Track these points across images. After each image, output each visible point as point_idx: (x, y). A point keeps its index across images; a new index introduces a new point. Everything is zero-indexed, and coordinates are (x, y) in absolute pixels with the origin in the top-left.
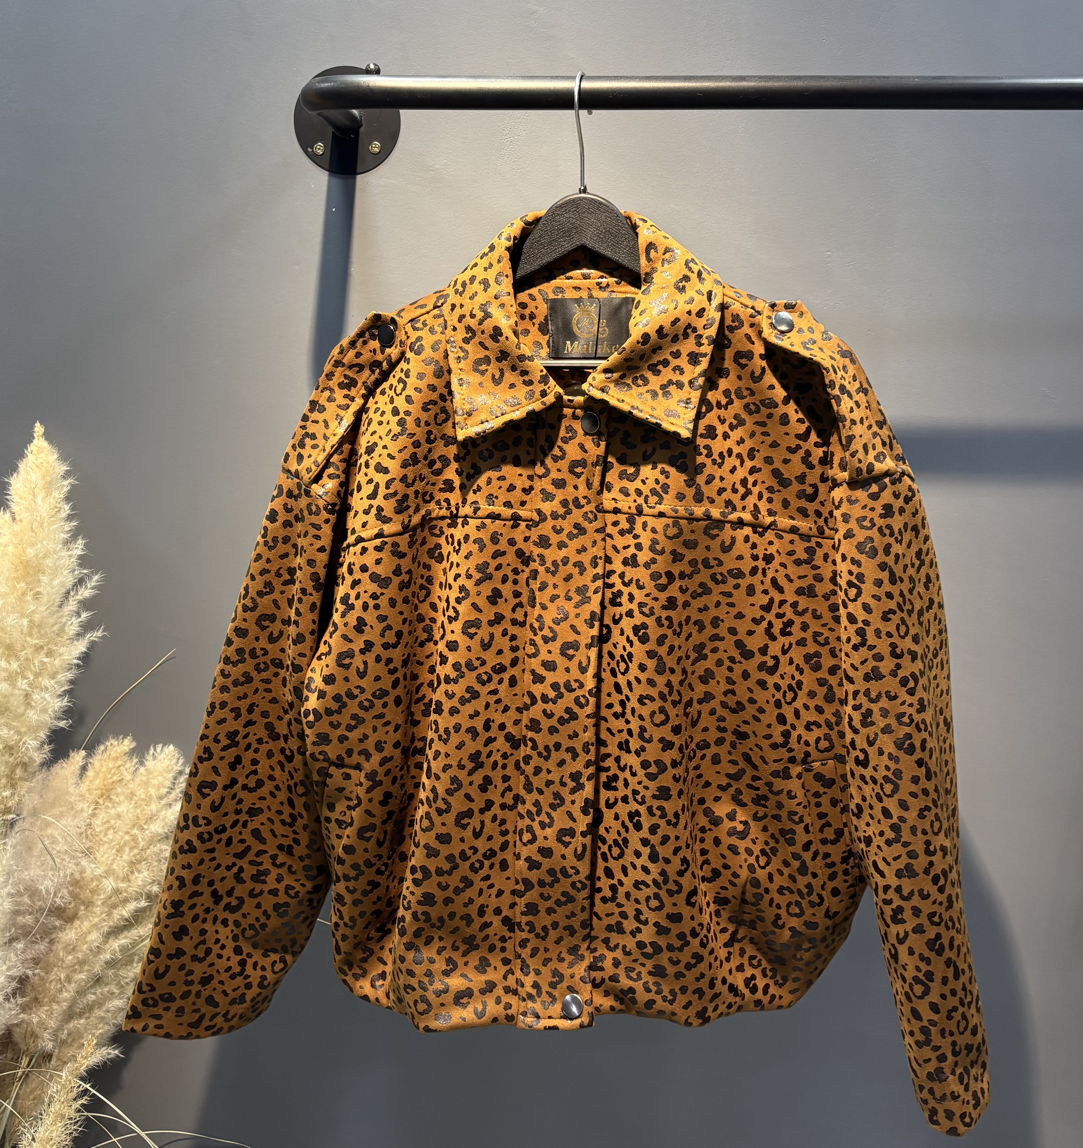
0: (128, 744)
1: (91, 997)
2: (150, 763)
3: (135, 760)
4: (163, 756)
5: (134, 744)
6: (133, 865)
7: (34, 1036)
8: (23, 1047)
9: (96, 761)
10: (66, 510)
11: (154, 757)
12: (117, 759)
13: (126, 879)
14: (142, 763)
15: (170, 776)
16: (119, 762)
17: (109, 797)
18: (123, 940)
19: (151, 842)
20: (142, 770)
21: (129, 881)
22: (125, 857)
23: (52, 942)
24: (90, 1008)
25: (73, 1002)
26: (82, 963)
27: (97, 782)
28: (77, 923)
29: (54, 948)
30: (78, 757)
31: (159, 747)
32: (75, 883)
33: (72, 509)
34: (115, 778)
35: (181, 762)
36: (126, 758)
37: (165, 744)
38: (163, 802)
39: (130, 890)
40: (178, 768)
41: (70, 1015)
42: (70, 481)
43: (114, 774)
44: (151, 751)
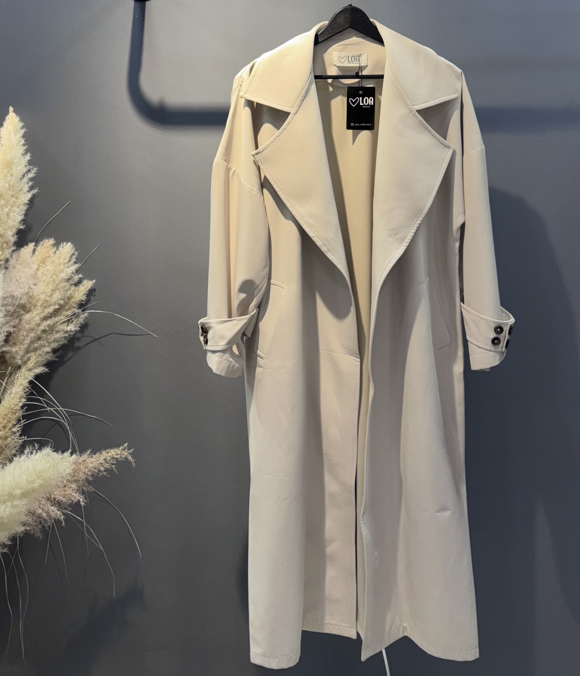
0: (52, 241)
1: (36, 345)
2: (61, 249)
3: (55, 248)
4: (66, 247)
5: (54, 242)
6: (53, 291)
7: (14, 358)
8: (9, 363)
9: (39, 248)
10: (23, 141)
11: (63, 247)
12: (47, 247)
13: (50, 296)
14: (57, 249)
15: (69, 255)
16: (49, 249)
17: (44, 263)
18: (49, 322)
19: (61, 282)
20: (57, 252)
21: (52, 298)
22: (50, 287)
23: (21, 320)
24: (36, 350)
25: (29, 346)
26: (33, 329)
27: (39, 257)
28: (31, 313)
29: (21, 322)
30: (31, 245)
31: (65, 243)
32: (30, 297)
33: (25, 141)
34: (47, 255)
35: (74, 249)
36: (51, 247)
37: (67, 242)
38: (66, 265)
39: (52, 301)
40: (73, 252)
41: (27, 351)
42: (24, 130)
43: (46, 254)
44: (62, 245)
